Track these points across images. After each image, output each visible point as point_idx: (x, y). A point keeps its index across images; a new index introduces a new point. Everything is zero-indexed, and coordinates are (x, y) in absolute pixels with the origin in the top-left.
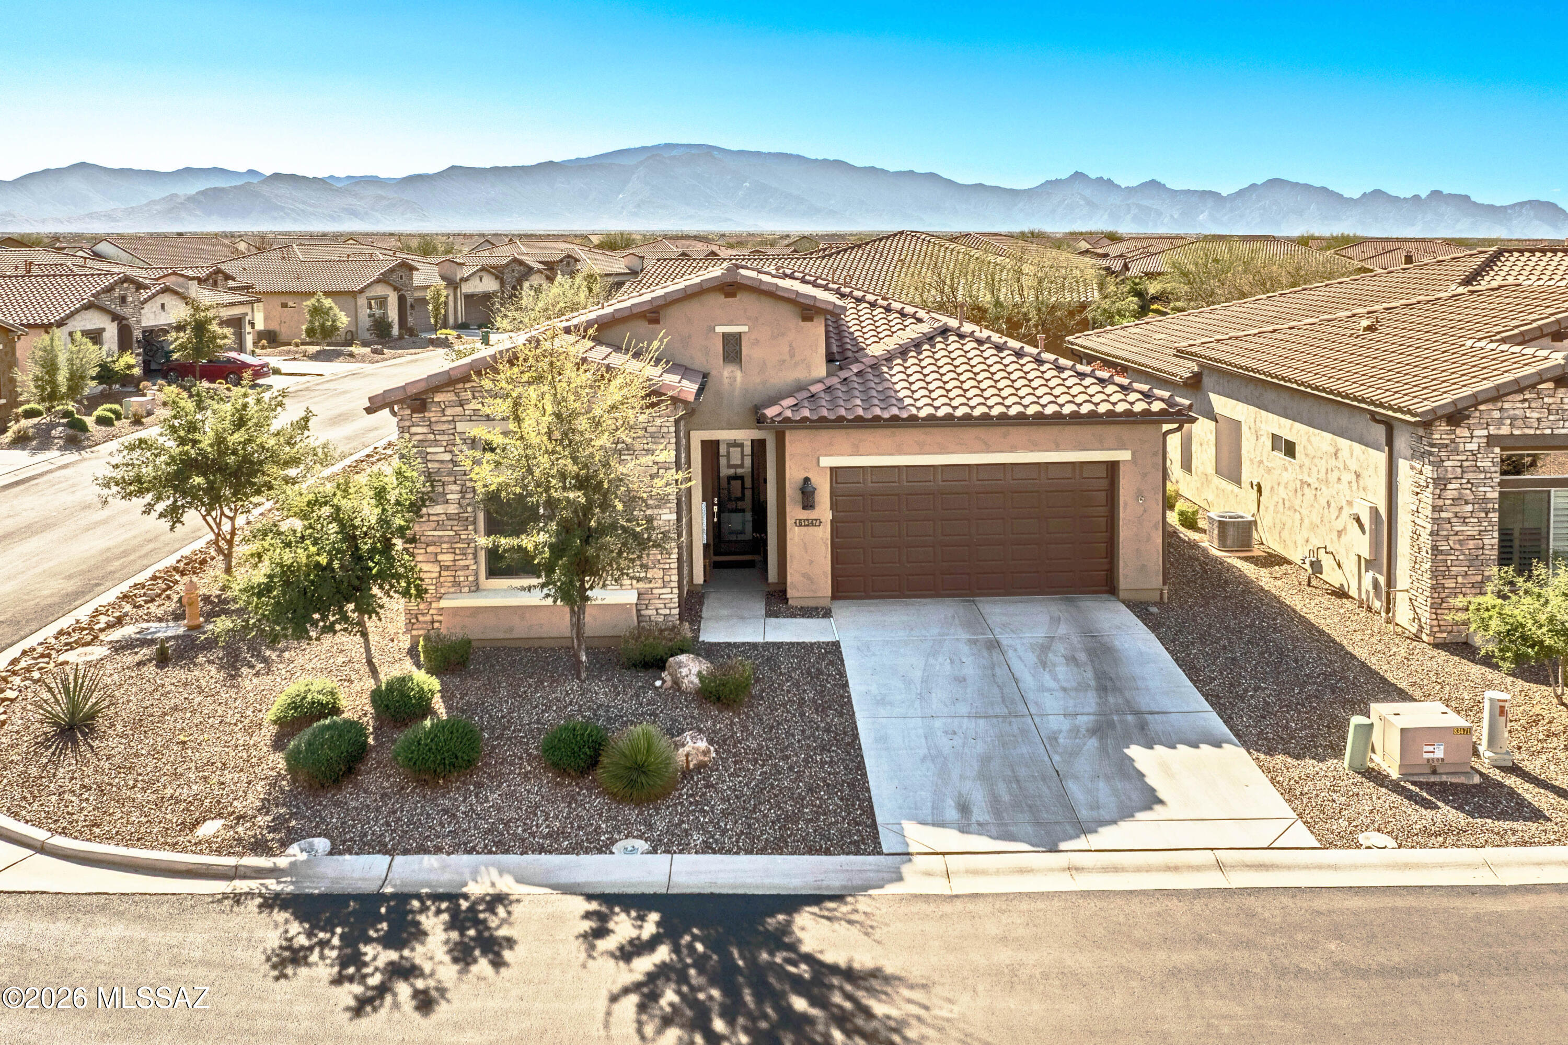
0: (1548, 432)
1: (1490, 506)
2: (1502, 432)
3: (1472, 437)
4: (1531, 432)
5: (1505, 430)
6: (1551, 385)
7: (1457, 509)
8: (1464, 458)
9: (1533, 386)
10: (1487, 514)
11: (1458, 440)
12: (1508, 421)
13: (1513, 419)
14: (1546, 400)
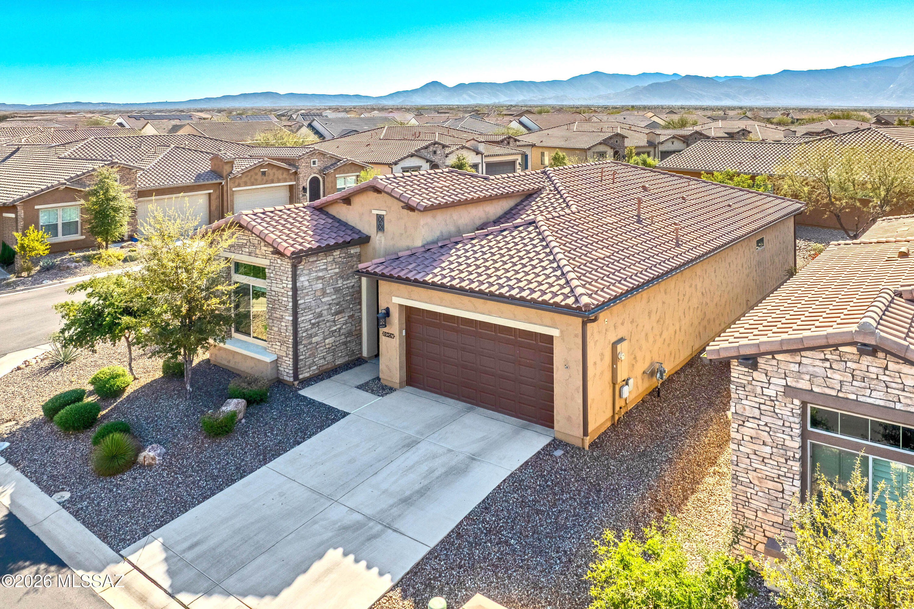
0: (854, 397)
1: (790, 454)
2: (800, 386)
3: (770, 384)
4: (834, 393)
5: (804, 385)
6: (853, 350)
7: (756, 447)
8: (762, 401)
9: (836, 346)
10: (786, 460)
11: (754, 383)
12: (807, 377)
13: (813, 376)
14: (849, 364)
